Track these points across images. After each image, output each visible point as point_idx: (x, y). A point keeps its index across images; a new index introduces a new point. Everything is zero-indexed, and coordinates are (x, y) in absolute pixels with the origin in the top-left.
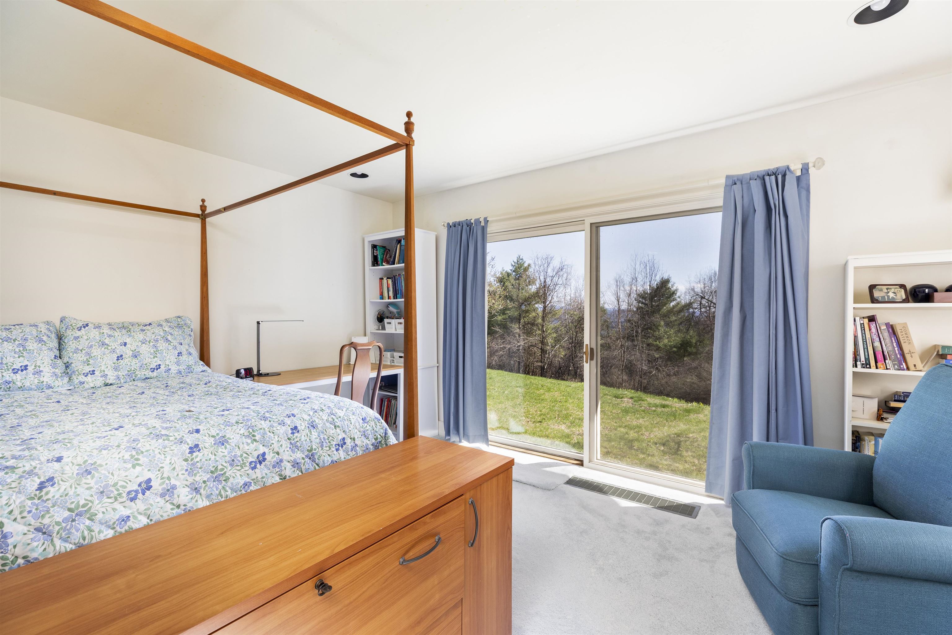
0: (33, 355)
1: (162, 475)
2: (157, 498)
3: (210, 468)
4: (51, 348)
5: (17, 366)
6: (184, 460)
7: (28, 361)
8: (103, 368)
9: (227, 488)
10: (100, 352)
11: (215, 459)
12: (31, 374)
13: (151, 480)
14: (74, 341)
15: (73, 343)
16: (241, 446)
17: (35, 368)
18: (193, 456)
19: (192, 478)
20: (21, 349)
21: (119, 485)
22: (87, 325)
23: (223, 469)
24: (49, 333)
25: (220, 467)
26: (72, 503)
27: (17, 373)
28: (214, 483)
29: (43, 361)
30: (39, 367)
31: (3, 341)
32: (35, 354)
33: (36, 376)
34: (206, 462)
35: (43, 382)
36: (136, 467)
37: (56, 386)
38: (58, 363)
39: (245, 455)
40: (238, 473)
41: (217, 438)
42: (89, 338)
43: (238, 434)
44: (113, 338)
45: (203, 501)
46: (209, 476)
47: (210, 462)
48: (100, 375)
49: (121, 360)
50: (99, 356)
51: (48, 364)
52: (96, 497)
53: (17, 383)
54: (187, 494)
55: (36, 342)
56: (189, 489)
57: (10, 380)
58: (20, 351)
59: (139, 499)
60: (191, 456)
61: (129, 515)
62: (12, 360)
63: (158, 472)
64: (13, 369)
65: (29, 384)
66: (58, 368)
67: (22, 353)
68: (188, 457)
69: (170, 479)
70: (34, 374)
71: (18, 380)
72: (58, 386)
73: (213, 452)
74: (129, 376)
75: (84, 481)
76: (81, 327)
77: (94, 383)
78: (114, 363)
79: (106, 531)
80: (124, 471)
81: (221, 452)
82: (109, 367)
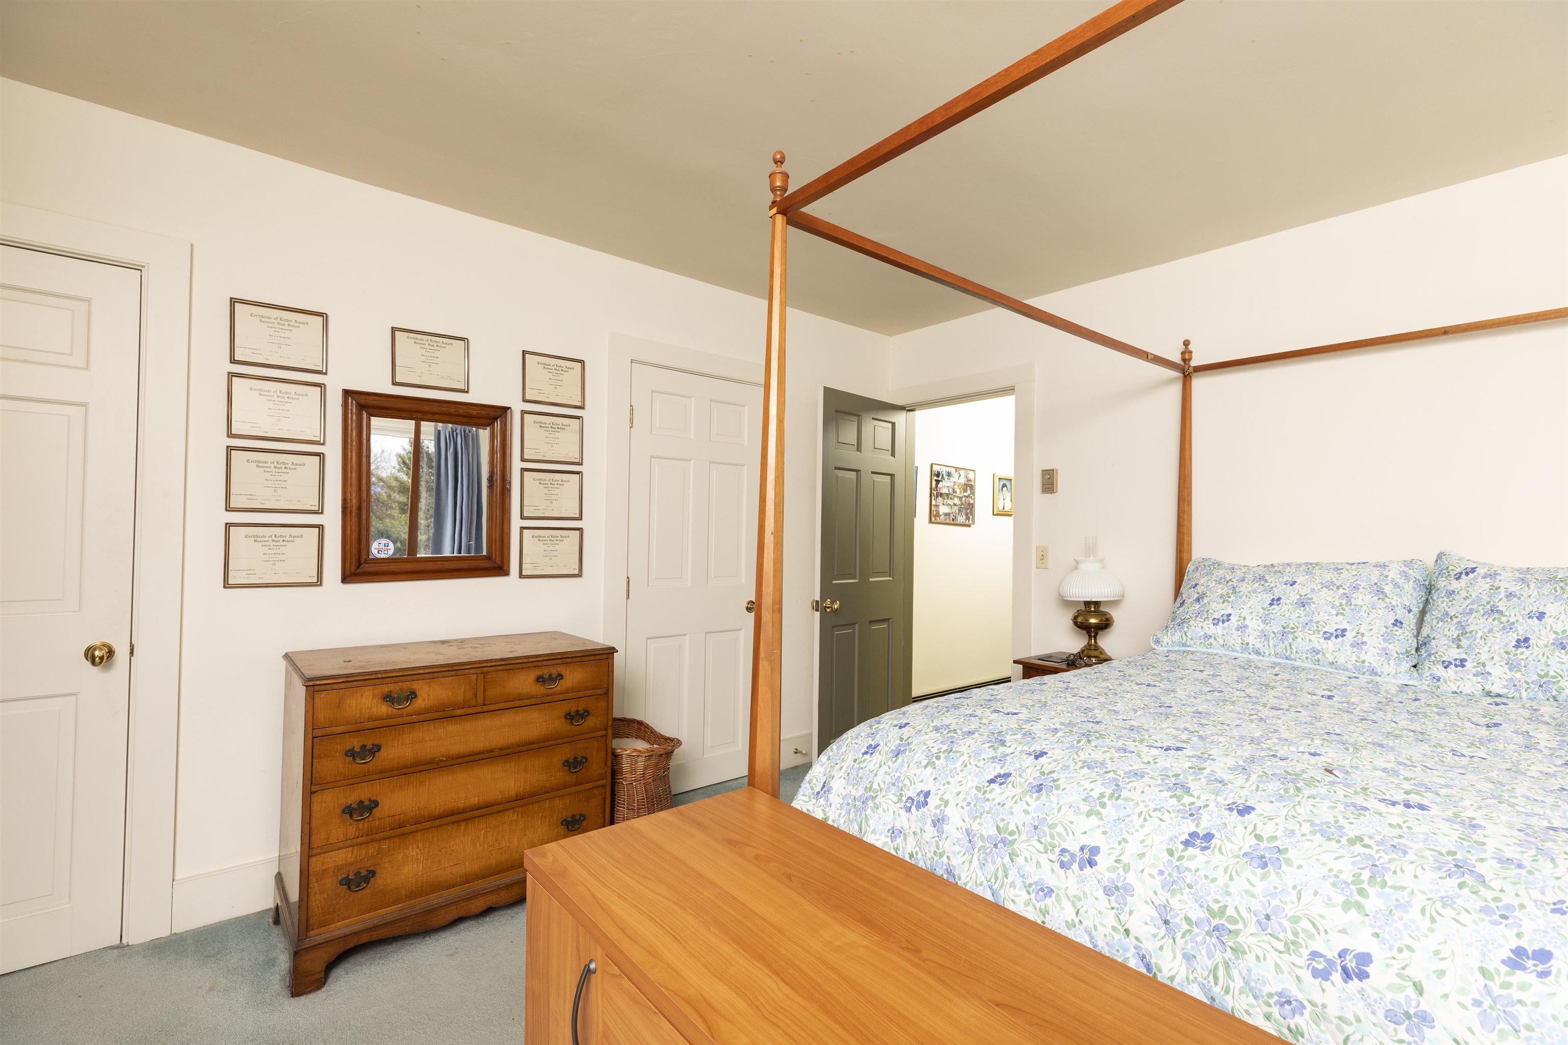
0: (1359, 615)
1: (1120, 855)
2: (1097, 889)
3: (1209, 898)
4: (1393, 606)
5: (1331, 629)
6: (1168, 850)
7: (1348, 622)
8: (1483, 658)
9: (1235, 973)
10: (1482, 626)
11: (1226, 885)
12: (1348, 645)
13: (1099, 852)
14: (1445, 599)
15: (1443, 602)
16: (1307, 897)
17: (1356, 637)
18: (1186, 854)
19: (1165, 894)
20: (1344, 602)
21: (1057, 830)
22: (1473, 570)
23: (1235, 922)
24: (1401, 581)
25: (1230, 912)
26: (1003, 820)
27: (1329, 638)
28: (1208, 938)
29: (1371, 627)
30: (1363, 635)
31: (1322, 588)
32: (1362, 613)
33: (1355, 650)
34: (1204, 881)
35: (1363, 662)
36: (1091, 815)
37: (1386, 673)
38: (1398, 633)
39: (1305, 924)
40: (1273, 957)
41: (1265, 844)
42: (1470, 595)
43: (1324, 864)
44: (1515, 599)
45: (1175, 957)
46: (1202, 915)
47: (1212, 885)
48: (1474, 671)
49: (1524, 650)
50: (1480, 634)
51: (1377, 633)
52: (1027, 829)
53: (1327, 655)
54: (1148, 919)
55: (1370, 593)
56: (1156, 915)
57: (1319, 648)
58: (1341, 605)
59: (1073, 871)
60: (1183, 851)
61: (1054, 889)
62: (1326, 617)
63: (1116, 845)
64: (1325, 632)
65: (1343, 661)
66: (1394, 643)
67: (1343, 609)
68: (1177, 848)
69: (1129, 869)
70: (1352, 646)
71: (1330, 650)
72: (1388, 675)
73: (1230, 867)
74: (1540, 686)
75: (1027, 798)
76: (1461, 573)
77: (1458, 683)
78: (1507, 653)
79: (1020, 889)
80: (1074, 811)
81: (1248, 880)
82: (1497, 658)
